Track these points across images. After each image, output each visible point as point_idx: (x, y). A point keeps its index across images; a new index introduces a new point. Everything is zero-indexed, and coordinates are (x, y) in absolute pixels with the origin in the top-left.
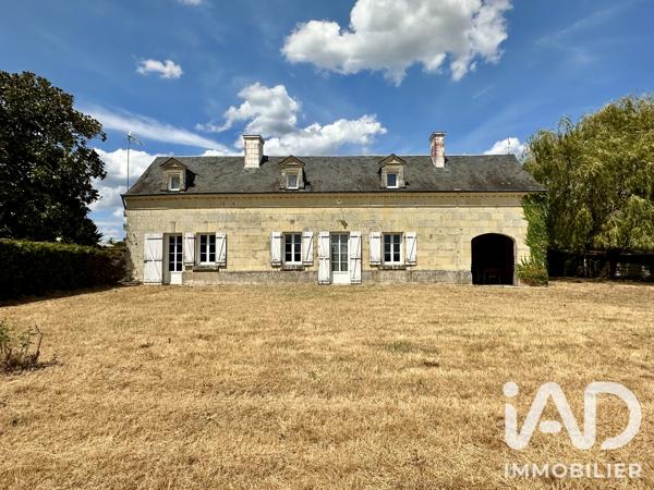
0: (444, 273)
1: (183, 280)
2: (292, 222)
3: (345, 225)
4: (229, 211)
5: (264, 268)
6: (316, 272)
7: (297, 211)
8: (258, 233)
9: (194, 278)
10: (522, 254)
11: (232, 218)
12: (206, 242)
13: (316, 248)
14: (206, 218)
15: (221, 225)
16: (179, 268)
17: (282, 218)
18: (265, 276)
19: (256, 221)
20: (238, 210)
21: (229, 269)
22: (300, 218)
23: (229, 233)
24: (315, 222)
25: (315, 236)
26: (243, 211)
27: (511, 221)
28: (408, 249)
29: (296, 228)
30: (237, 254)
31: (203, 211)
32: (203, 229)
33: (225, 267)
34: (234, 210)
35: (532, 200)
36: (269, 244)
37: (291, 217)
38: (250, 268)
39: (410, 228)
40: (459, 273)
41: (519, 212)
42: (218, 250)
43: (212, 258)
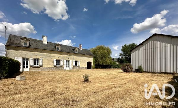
0: (83, 67)
1: (29, 70)
2: (58, 57)
3: (69, 59)
4: (43, 53)
5: (52, 67)
6: (63, 68)
7: (60, 55)
8: (51, 59)
9: (33, 69)
10: (93, 65)
11: (44, 55)
12: (36, 61)
13: (63, 63)
14: (36, 55)
15: (41, 57)
16: (27, 67)
17: (56, 56)
18: (53, 69)
19: (50, 56)
20: (46, 54)
21: (43, 67)
22: (60, 57)
23: (43, 59)
24: (63, 58)
25: (63, 60)
26: (47, 54)
27: (91, 60)
28: (79, 64)
29: (59, 59)
30: (45, 64)
31: (35, 53)
32: (35, 57)
33: (42, 67)
34: (44, 53)
35: (94, 57)
36: (53, 62)
37: (58, 56)
38: (49, 67)
39: (79, 60)
40: (85, 67)
41: (92, 59)
42: (40, 63)
43: (38, 65)
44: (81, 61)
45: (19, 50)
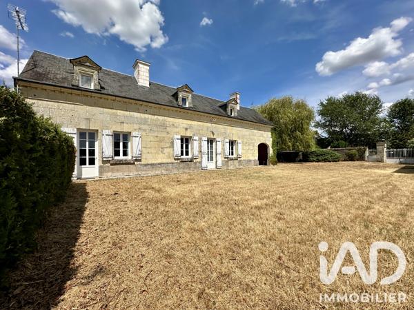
0: (250, 161)
1: (101, 173)
2: (186, 129)
3: (213, 134)
4: (143, 116)
5: (169, 161)
7: (189, 122)
8: (164, 135)
9: (112, 171)
10: (271, 152)
11: (145, 122)
12: (121, 140)
13: (200, 146)
14: (123, 120)
15: (136, 126)
16: (92, 162)
17: (181, 126)
18: (171, 166)
19: (163, 126)
20: (150, 116)
21: (143, 162)
22: (191, 127)
23: (144, 133)
24: (199, 129)
25: (200, 139)
26: (153, 117)
27: (267, 137)
28: (238, 149)
29: (188, 134)
30: (149, 150)
31: (119, 112)
32: (119, 129)
33: (140, 160)
34: (146, 116)
35: (274, 130)
36: (172, 143)
37: (186, 126)
38: (159, 161)
39: (239, 138)
40: (255, 161)
41: (269, 134)
42: (134, 147)
43: (125, 154)
44: (245, 140)
45: (66, 100)
